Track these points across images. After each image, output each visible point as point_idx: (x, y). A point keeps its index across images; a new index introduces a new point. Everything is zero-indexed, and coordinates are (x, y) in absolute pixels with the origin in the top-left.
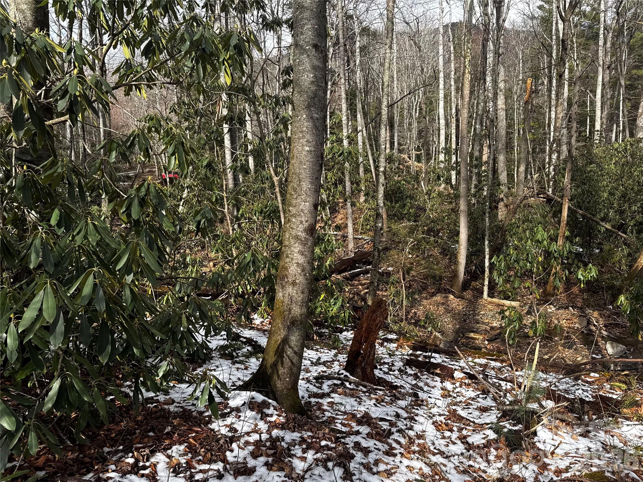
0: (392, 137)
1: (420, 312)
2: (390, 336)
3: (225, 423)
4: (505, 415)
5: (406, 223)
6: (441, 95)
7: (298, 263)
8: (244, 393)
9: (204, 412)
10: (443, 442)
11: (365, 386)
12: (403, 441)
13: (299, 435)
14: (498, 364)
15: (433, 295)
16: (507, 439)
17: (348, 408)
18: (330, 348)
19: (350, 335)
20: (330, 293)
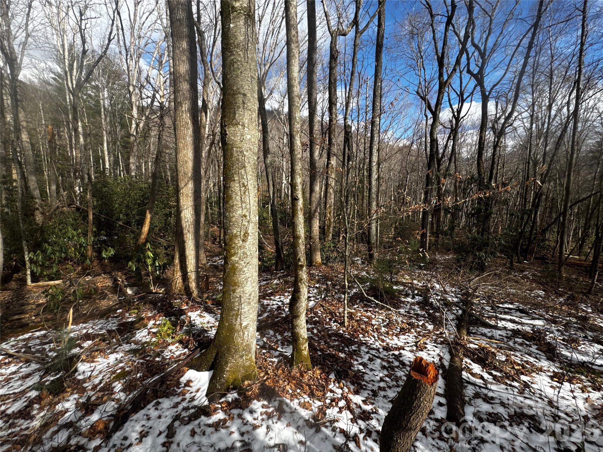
4: (48, 371)
14: (43, 332)
16: (49, 390)
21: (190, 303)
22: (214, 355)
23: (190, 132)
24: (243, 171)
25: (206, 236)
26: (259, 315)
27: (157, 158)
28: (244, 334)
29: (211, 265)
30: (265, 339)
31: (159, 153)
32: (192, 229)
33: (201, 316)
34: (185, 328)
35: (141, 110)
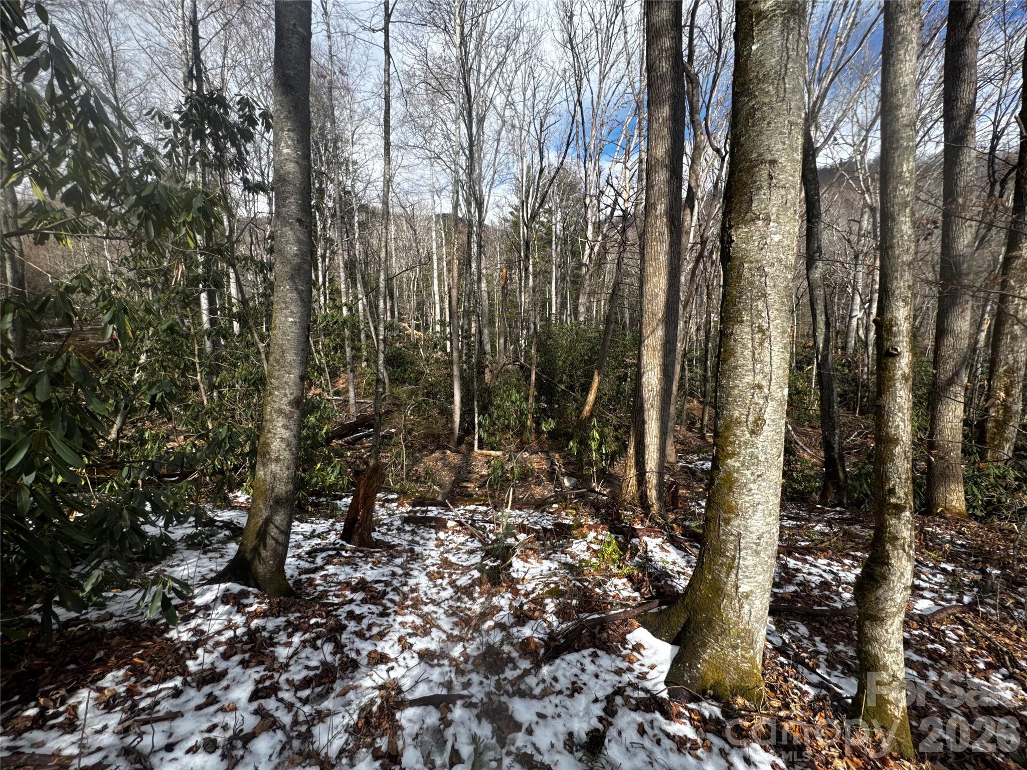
0: (392, 307)
1: (420, 469)
2: (391, 497)
3: (189, 626)
4: (488, 554)
5: (407, 387)
6: (436, 274)
7: (281, 438)
8: (216, 586)
9: (158, 620)
10: (435, 590)
11: (362, 552)
12: (397, 598)
13: (284, 619)
14: (485, 508)
15: (433, 452)
16: (488, 576)
17: (342, 578)
18: (327, 518)
19: (348, 500)
20: (328, 461)
21: (647, 523)
22: (683, 621)
23: (665, 247)
24: (760, 304)
25: (679, 415)
26: (775, 585)
27: (613, 294)
28: (741, 607)
29: (682, 467)
30: (786, 637)
31: (617, 285)
32: (657, 403)
33: (662, 548)
34: (637, 559)
35: (598, 226)
